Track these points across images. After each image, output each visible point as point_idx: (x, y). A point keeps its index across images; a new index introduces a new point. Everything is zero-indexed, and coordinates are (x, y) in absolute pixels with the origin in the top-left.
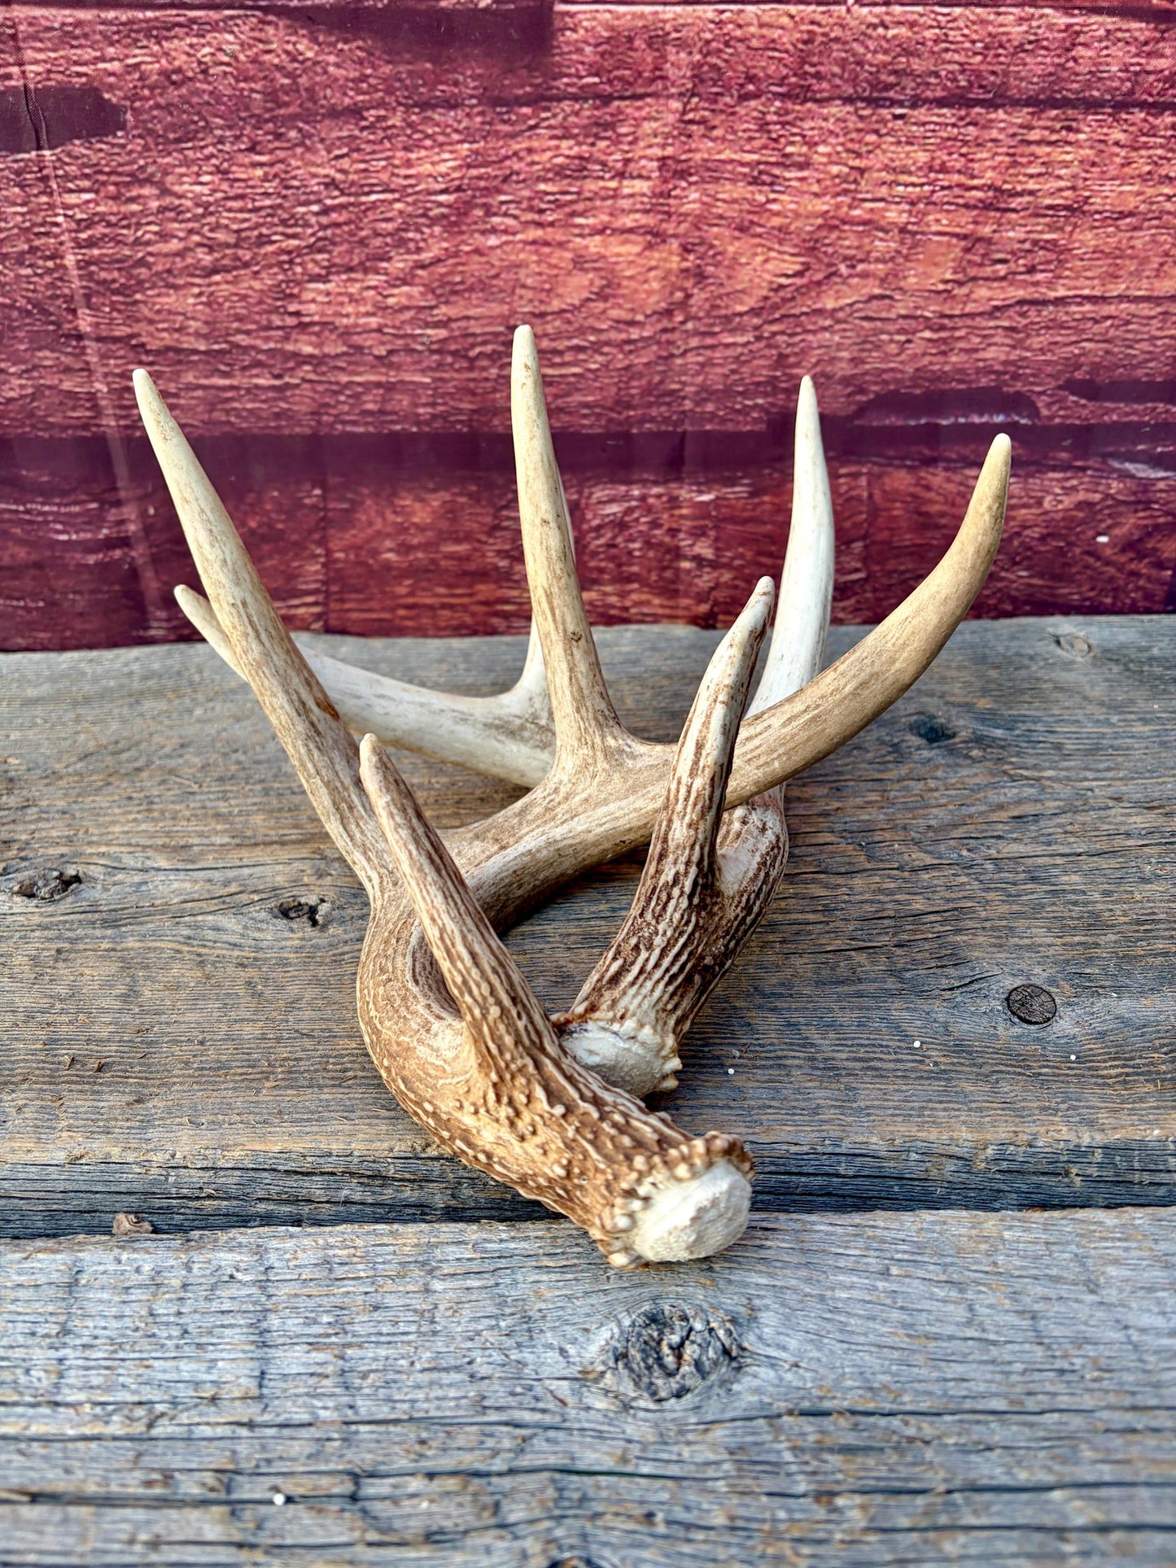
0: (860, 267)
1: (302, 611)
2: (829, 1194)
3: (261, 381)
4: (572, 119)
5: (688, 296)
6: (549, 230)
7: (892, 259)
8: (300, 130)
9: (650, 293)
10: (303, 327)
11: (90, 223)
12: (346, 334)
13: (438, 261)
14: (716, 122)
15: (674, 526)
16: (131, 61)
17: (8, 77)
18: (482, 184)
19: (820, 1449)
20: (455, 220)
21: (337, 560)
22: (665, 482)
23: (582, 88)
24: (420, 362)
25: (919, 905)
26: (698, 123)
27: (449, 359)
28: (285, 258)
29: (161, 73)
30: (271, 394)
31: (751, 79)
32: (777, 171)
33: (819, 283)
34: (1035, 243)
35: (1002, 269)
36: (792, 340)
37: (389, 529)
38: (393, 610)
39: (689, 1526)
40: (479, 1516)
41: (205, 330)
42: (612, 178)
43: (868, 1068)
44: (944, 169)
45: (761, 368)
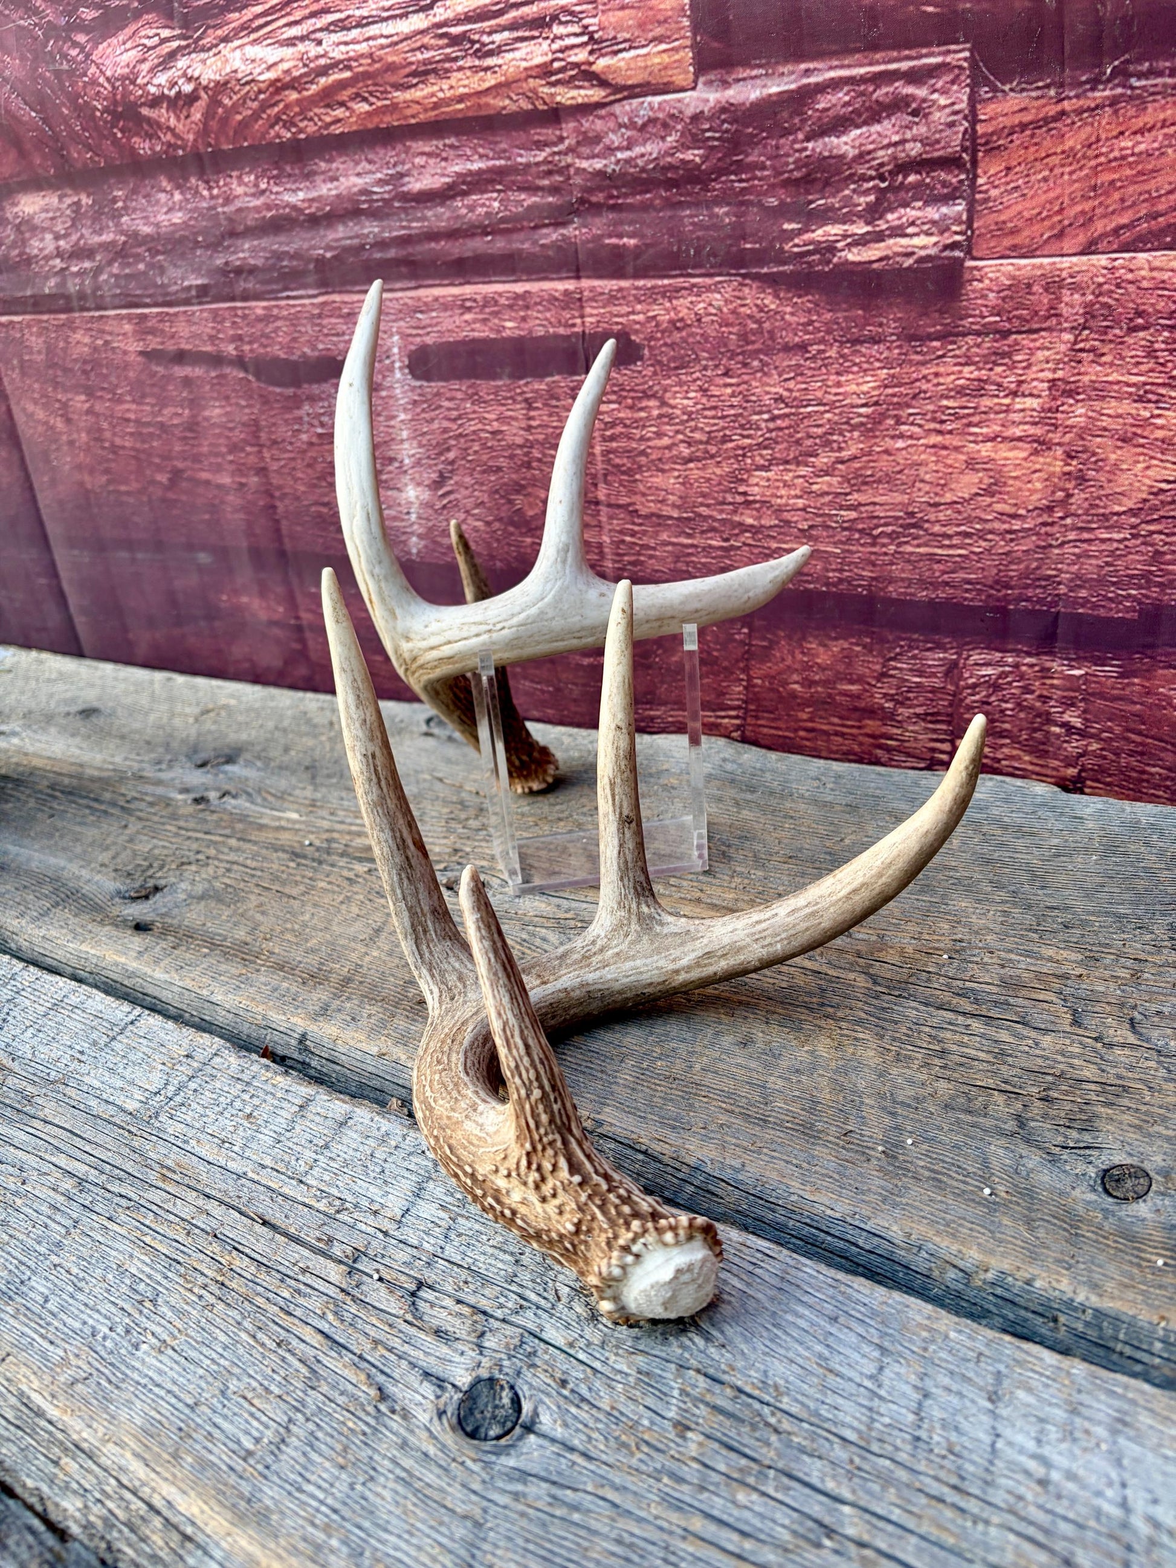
1: (726, 721)
2: (846, 1258)
3: (714, 543)
4: (975, 350)
5: (1069, 496)
6: (948, 436)
8: (761, 361)
9: (1033, 492)
10: (748, 503)
11: (613, 425)
12: (780, 510)
13: (855, 458)
14: (1105, 350)
15: (1045, 693)
16: (651, 314)
17: (574, 325)
18: (895, 400)
19: (698, 1400)
20: (871, 428)
21: (755, 686)
22: (1037, 655)
23: (984, 325)
24: (833, 536)
25: (1089, 1073)
26: (1089, 351)
27: (857, 536)
28: (740, 452)
29: (672, 322)
30: (719, 553)
31: (1139, 314)
32: (1163, 391)
36: (1168, 540)
37: (797, 666)
38: (796, 730)
39: (583, 1399)
40: (469, 1334)
41: (679, 502)
42: (1006, 396)
43: (934, 1179)
45: (1137, 563)
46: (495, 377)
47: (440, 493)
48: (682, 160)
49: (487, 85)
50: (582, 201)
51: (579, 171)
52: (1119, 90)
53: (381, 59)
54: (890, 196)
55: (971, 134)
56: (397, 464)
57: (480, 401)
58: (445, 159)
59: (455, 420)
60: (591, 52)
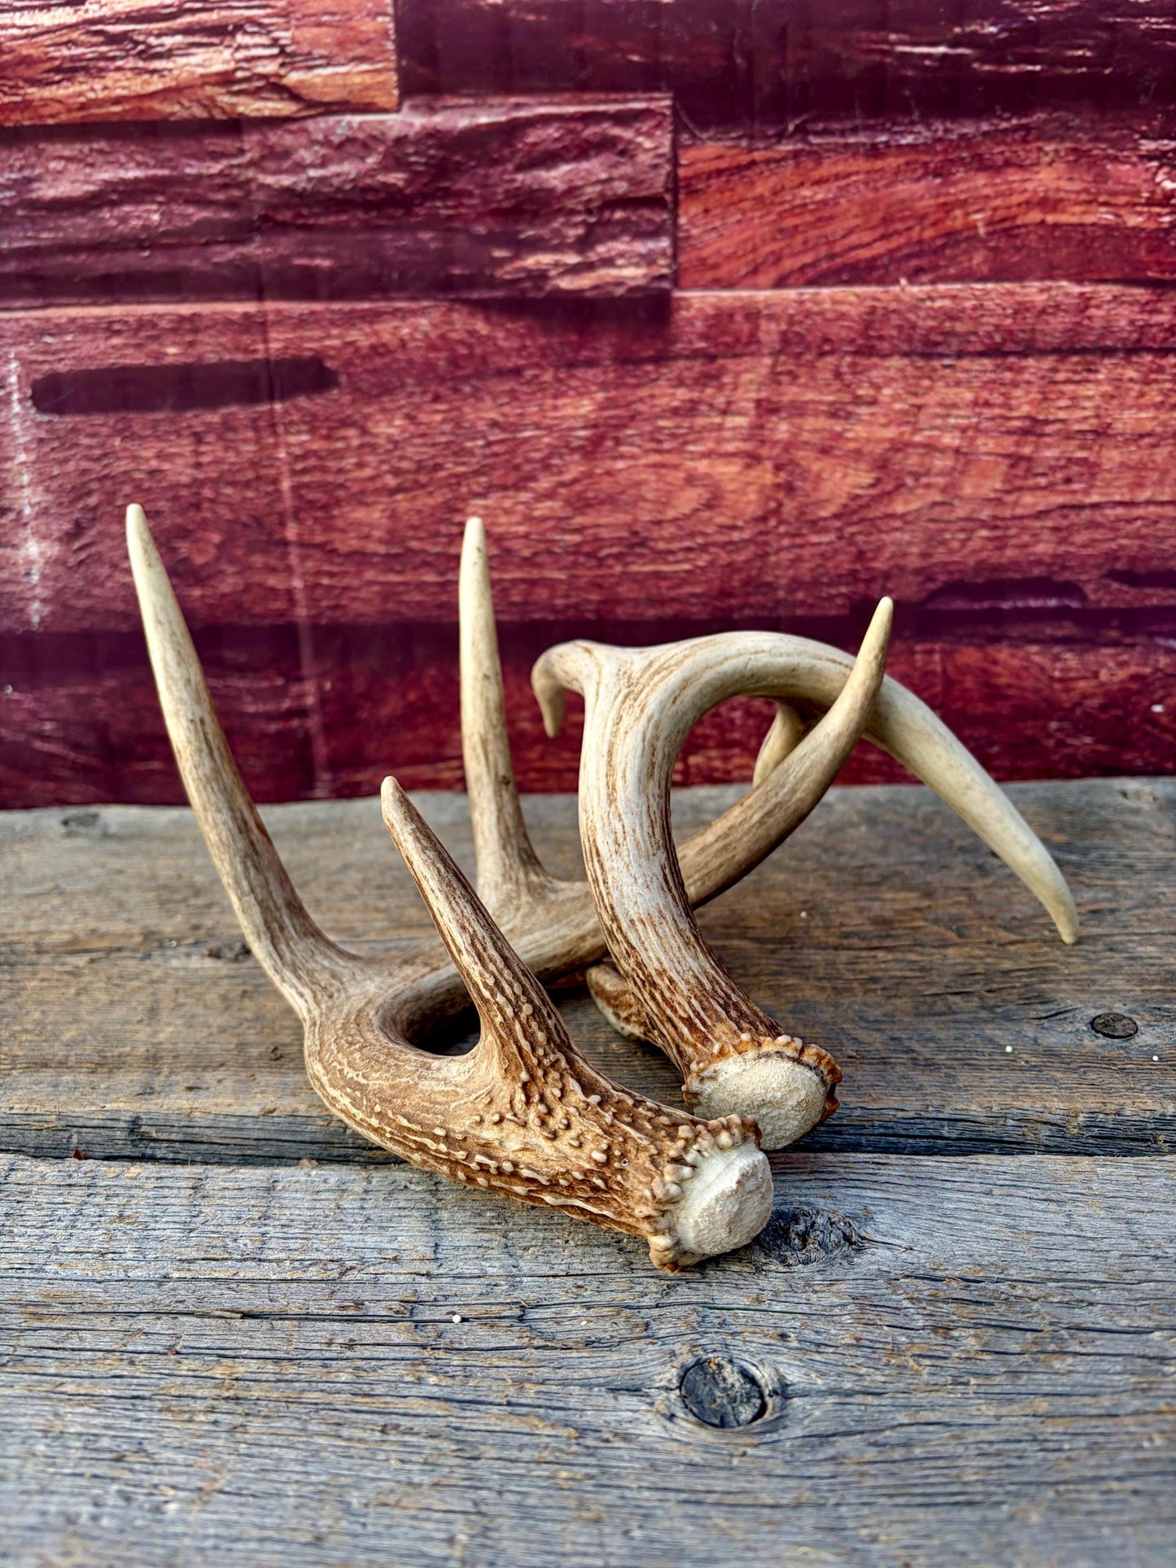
0: (924, 480)
3: (428, 577)
4: (686, 374)
5: (780, 505)
6: (666, 455)
7: (949, 474)
8: (473, 386)
9: (748, 503)
11: (303, 457)
12: (499, 538)
13: (575, 481)
14: (800, 373)
16: (349, 339)
17: (255, 351)
18: (613, 422)
19: (934, 1299)
20: (591, 449)
23: (693, 350)
24: (558, 562)
25: (1007, 965)
26: (786, 374)
27: (582, 559)
28: (454, 480)
29: (373, 347)
30: (435, 588)
31: (826, 340)
32: (850, 408)
33: (889, 493)
34: (1069, 460)
35: (1043, 481)
36: (869, 539)
38: (526, 772)
39: (819, 1344)
40: (631, 1331)
41: (386, 537)
42: (717, 416)
43: (966, 1064)
44: (987, 404)
45: (844, 563)
46: (153, 408)
47: (76, 545)
48: (384, 184)
49: (152, 88)
50: (265, 218)
51: (262, 186)
52: (800, 146)
53: (12, 51)
54: (599, 230)
55: (673, 177)
56: (12, 516)
57: (133, 436)
58: (92, 165)
59: (98, 459)
60: (283, 65)
